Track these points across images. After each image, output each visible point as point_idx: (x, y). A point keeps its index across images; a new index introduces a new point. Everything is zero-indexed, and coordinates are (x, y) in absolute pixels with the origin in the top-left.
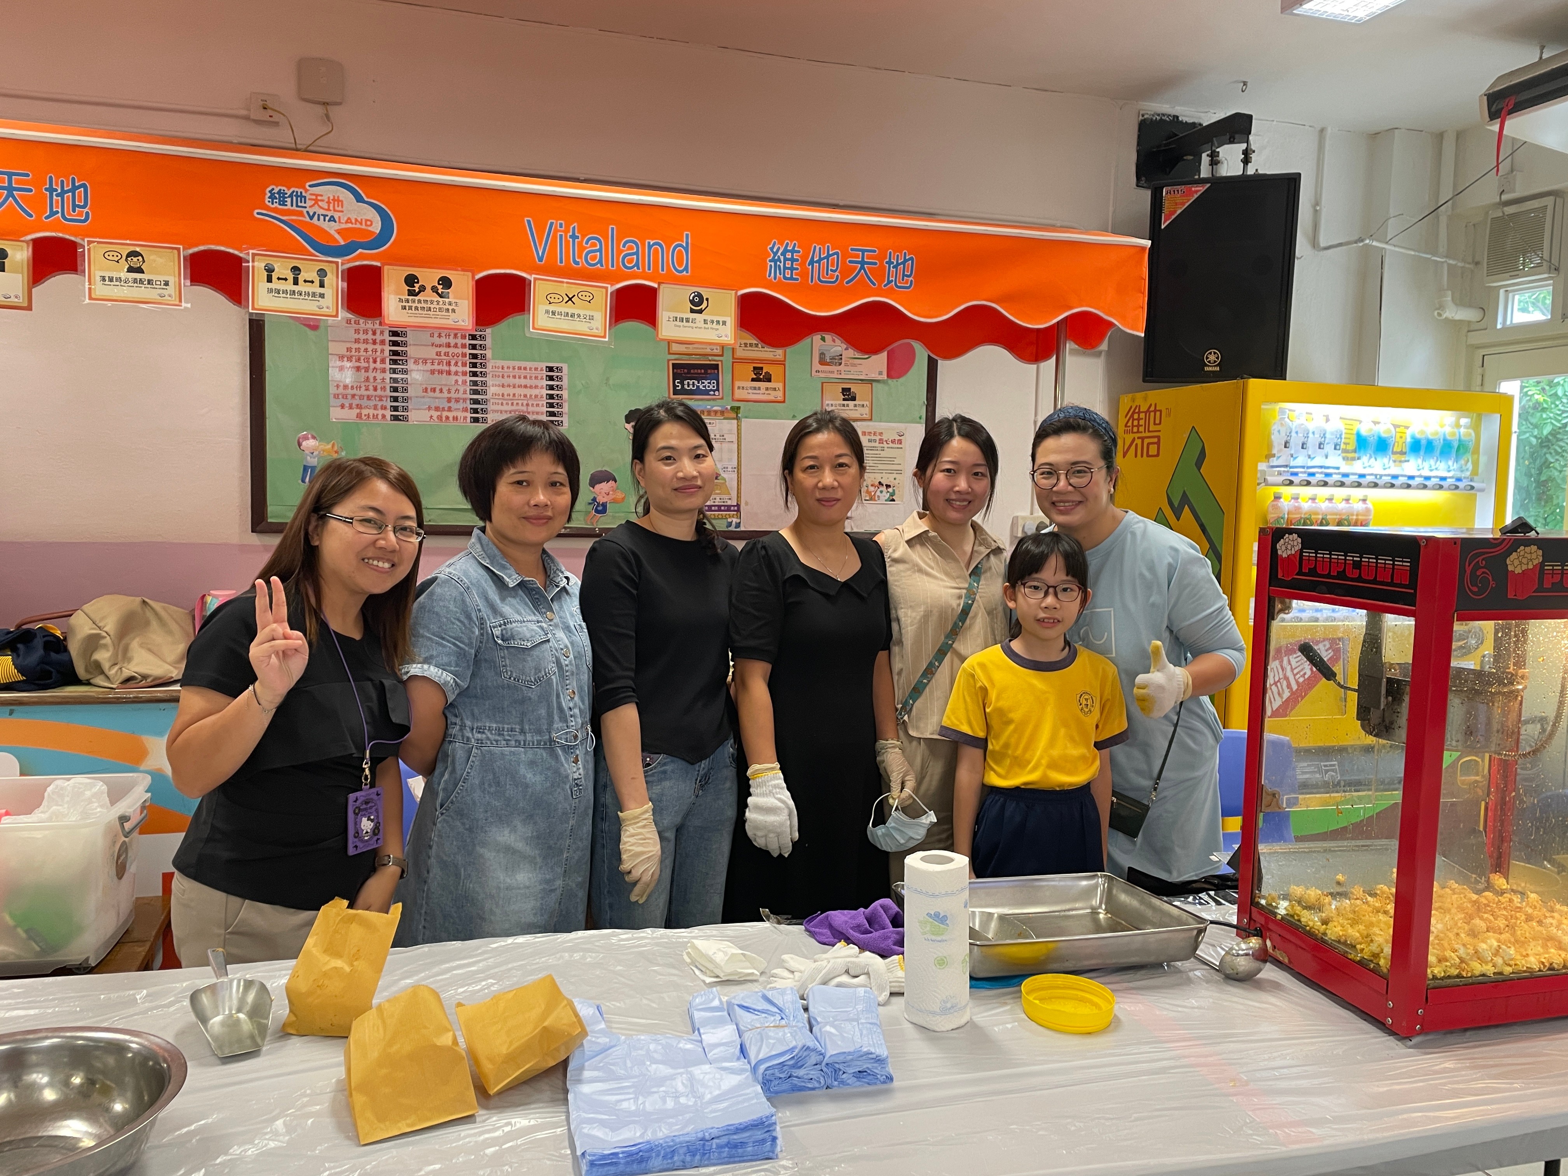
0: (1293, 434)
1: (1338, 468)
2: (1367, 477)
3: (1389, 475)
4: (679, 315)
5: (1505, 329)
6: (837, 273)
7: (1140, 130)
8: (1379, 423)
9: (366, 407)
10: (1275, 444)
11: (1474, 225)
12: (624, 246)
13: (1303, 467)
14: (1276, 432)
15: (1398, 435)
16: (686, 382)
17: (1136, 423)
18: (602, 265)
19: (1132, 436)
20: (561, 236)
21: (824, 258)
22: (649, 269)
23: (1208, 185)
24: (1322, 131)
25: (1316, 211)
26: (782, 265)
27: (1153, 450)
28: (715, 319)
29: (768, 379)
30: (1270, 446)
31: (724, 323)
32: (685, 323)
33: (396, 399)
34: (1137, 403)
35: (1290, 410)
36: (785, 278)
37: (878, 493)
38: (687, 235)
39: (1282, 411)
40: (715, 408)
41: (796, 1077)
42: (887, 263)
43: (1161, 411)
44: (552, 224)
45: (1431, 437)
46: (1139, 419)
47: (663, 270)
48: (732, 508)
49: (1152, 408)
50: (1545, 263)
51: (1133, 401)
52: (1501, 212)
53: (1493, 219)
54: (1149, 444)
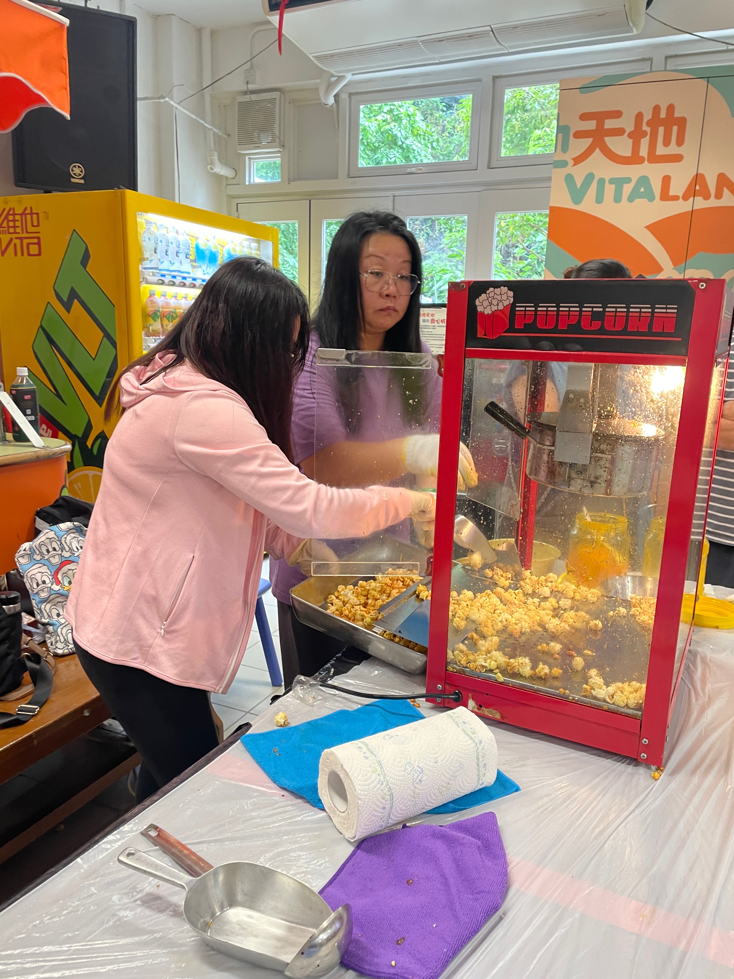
0: (159, 242)
1: (189, 273)
5: (251, 186)
8: (210, 240)
14: (147, 239)
15: (220, 251)
17: (11, 224)
19: (9, 236)
27: (34, 249)
30: (142, 251)
43: (37, 214)
46: (14, 221)
49: (28, 211)
50: (277, 140)
51: (6, 203)
52: (247, 98)
53: (240, 103)
54: (28, 244)
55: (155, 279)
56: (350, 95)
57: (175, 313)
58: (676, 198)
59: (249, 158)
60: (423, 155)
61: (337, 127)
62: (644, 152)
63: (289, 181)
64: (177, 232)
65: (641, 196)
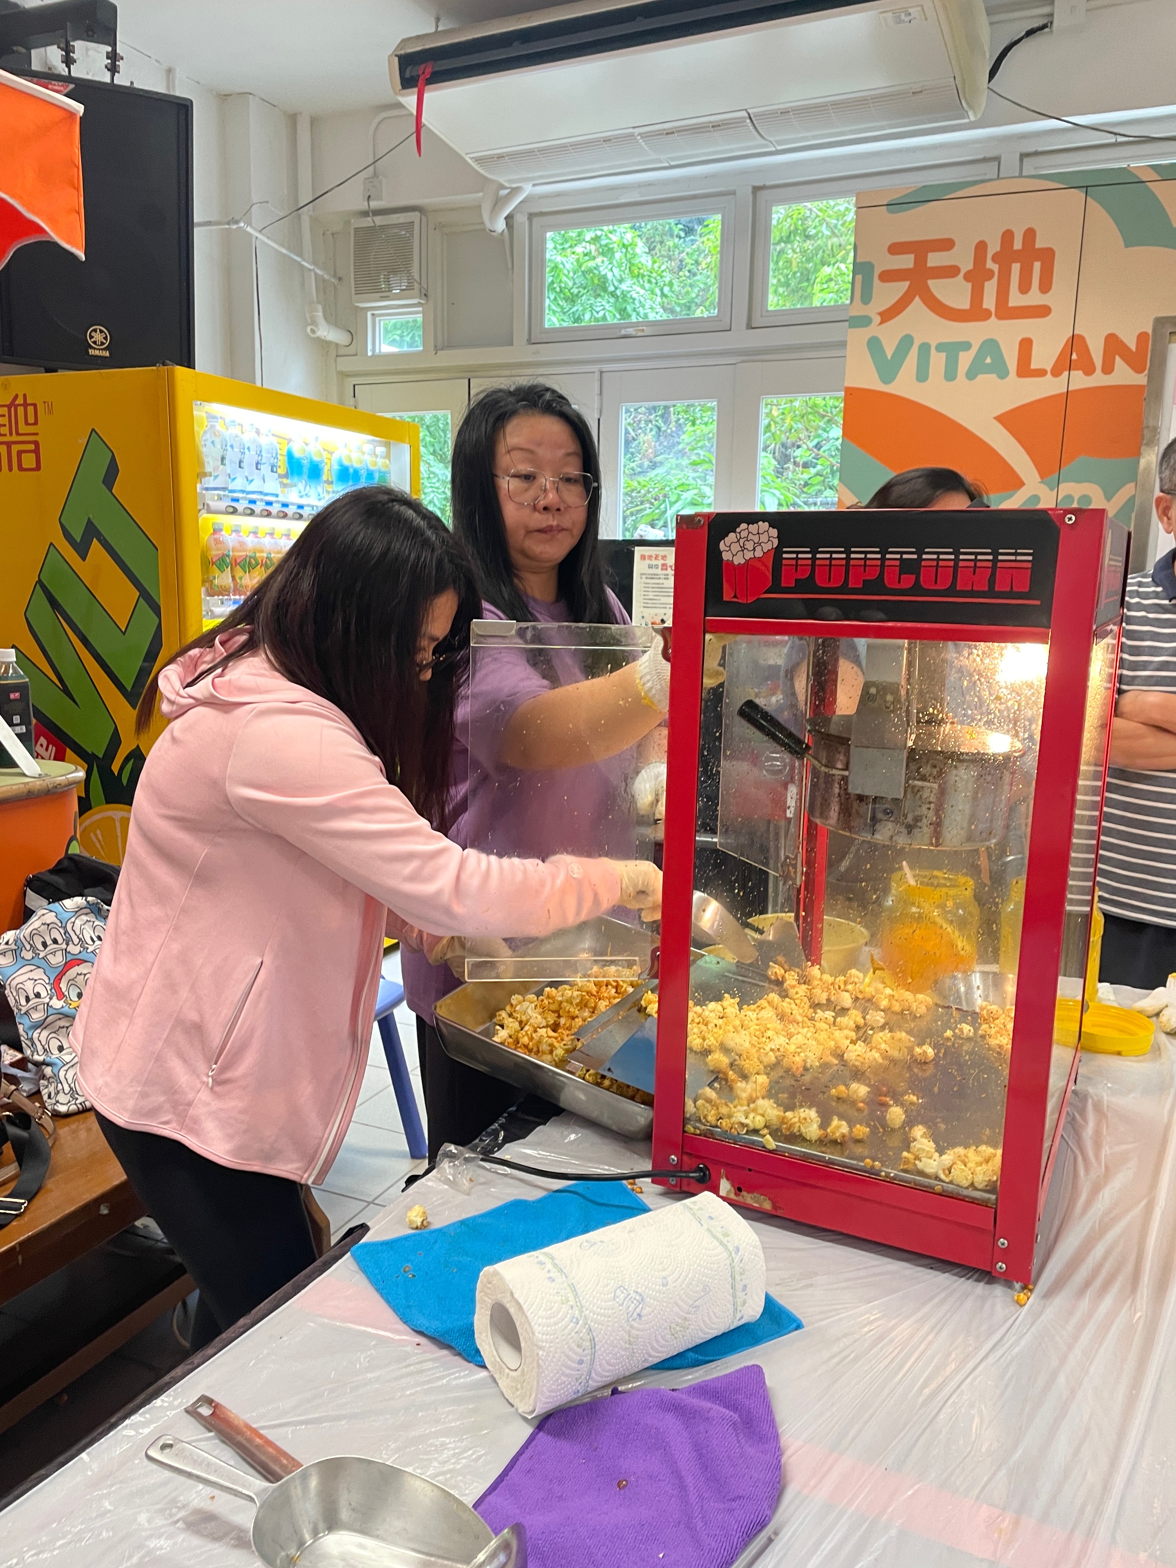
0: (228, 448)
1: (277, 496)
5: (375, 357)
8: (308, 444)
10: (210, 459)
13: (243, 491)
14: (209, 443)
24: (170, 70)
27: (29, 460)
30: (202, 461)
39: (211, 417)
43: (34, 405)
45: (355, 464)
49: (20, 401)
50: (416, 285)
52: (368, 222)
53: (357, 230)
54: (20, 453)
55: (223, 505)
56: (531, 216)
57: (255, 558)
58: (1041, 373)
59: (373, 315)
60: (647, 306)
61: (510, 266)
62: (989, 302)
63: (436, 349)
64: (258, 432)
65: (988, 370)
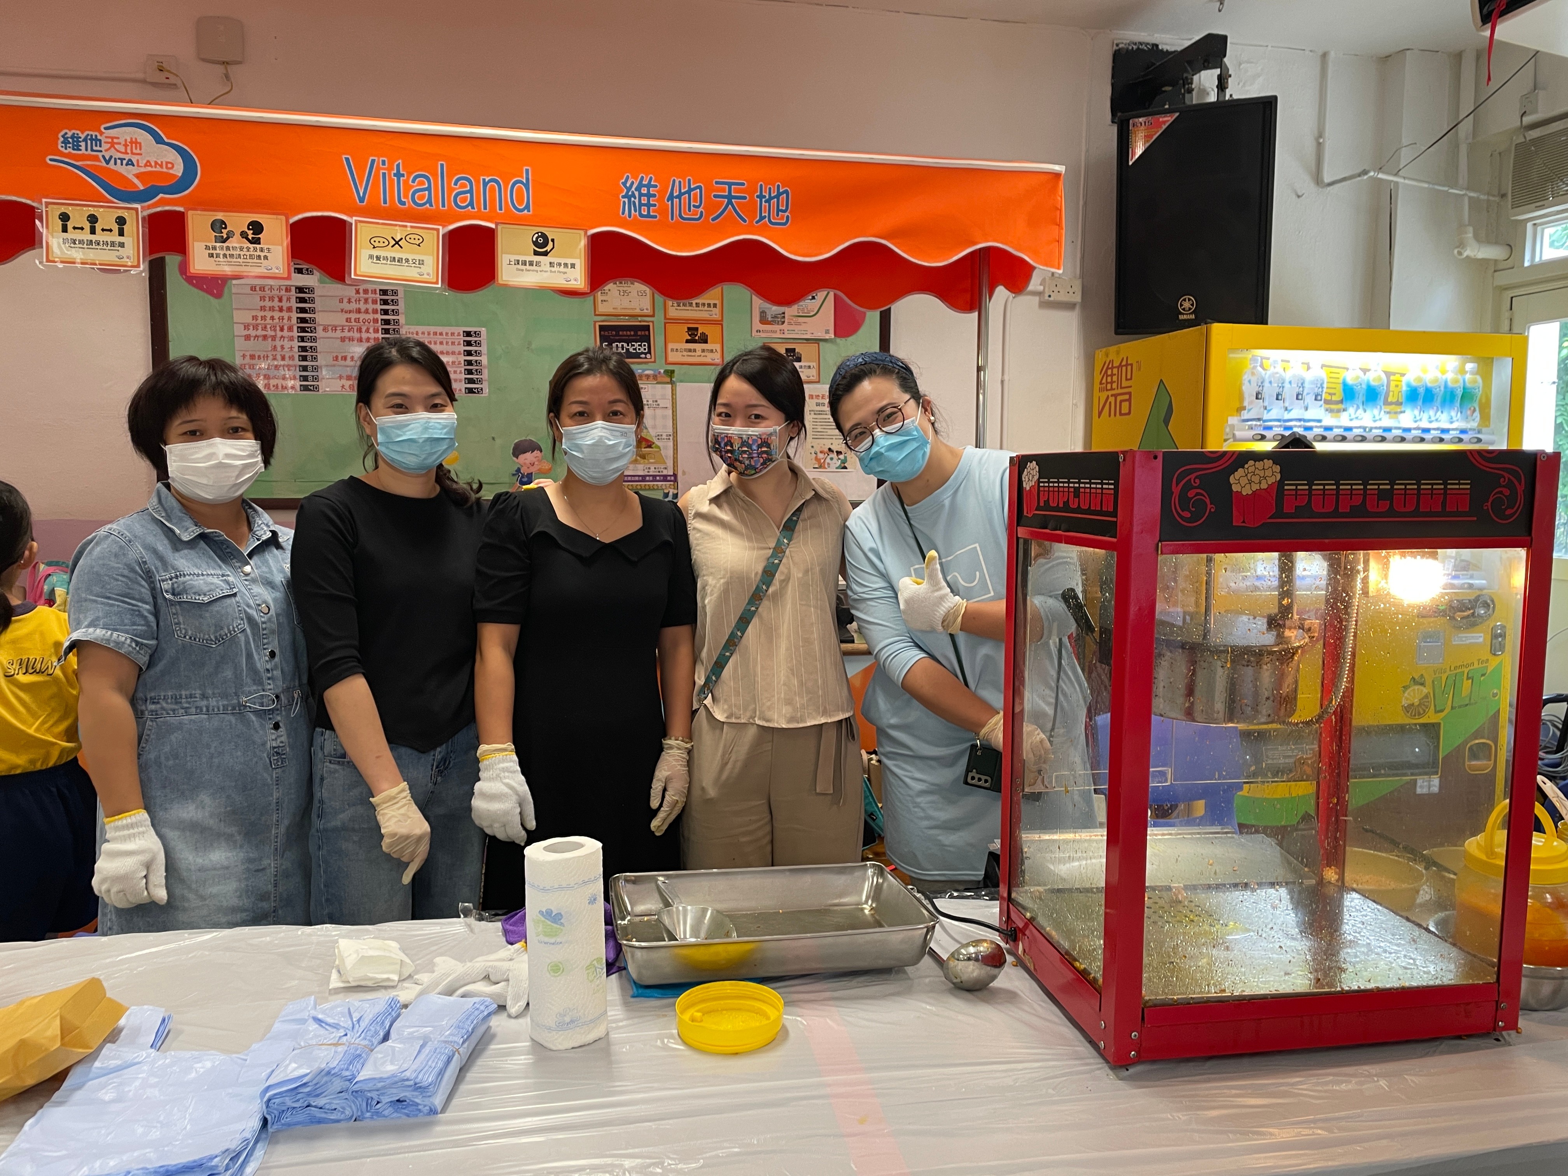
0: (1267, 384)
1: (1319, 421)
2: (1354, 430)
3: (1380, 428)
4: (521, 258)
5: (1533, 266)
6: (700, 209)
7: (1114, 61)
8: (1369, 370)
9: (275, 377)
10: (1246, 395)
11: (1500, 154)
12: (456, 184)
13: (1279, 420)
14: (1246, 382)
15: (1393, 384)
16: (614, 345)
17: (1109, 379)
18: (431, 205)
19: (1106, 393)
20: (384, 174)
21: (685, 193)
22: (485, 208)
23: (1177, 114)
24: (1324, 55)
25: (1319, 144)
26: (637, 201)
27: (1125, 407)
28: (563, 261)
29: (704, 340)
30: (1241, 398)
31: (573, 266)
32: (528, 267)
33: (305, 368)
34: (1110, 358)
35: (1262, 358)
36: (641, 215)
37: (828, 460)
38: (527, 171)
39: (1254, 359)
40: (647, 372)
41: (315, 1107)
42: (758, 197)
43: (1132, 365)
44: (373, 161)
45: (1429, 385)
46: (1112, 375)
47: (501, 209)
48: (669, 478)
49: (1124, 363)
51: (1107, 355)
53: (1517, 146)
54: (1121, 402)
55: (1250, 433)
59: (1534, 224)
